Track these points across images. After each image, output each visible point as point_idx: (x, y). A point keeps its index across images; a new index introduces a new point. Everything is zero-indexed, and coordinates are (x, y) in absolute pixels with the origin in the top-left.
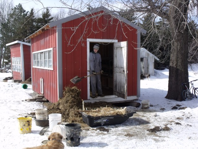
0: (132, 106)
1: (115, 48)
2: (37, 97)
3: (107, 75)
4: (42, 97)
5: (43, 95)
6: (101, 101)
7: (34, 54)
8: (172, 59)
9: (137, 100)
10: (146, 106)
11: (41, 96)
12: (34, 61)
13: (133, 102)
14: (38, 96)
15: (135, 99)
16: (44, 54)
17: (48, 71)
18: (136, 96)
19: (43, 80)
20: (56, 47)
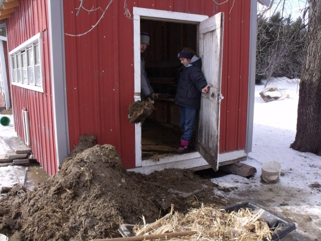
0: (236, 174)
1: (202, 36)
2: (15, 154)
3: (172, 100)
4: (25, 155)
5: (28, 149)
6: (168, 168)
7: (12, 55)
8: (310, 66)
9: (244, 158)
10: (274, 178)
11: (23, 152)
12: (13, 71)
13: (239, 164)
14: (18, 152)
15: (240, 157)
16: (28, 54)
17: (34, 93)
18: (243, 151)
19: (28, 114)
20: (47, 29)
